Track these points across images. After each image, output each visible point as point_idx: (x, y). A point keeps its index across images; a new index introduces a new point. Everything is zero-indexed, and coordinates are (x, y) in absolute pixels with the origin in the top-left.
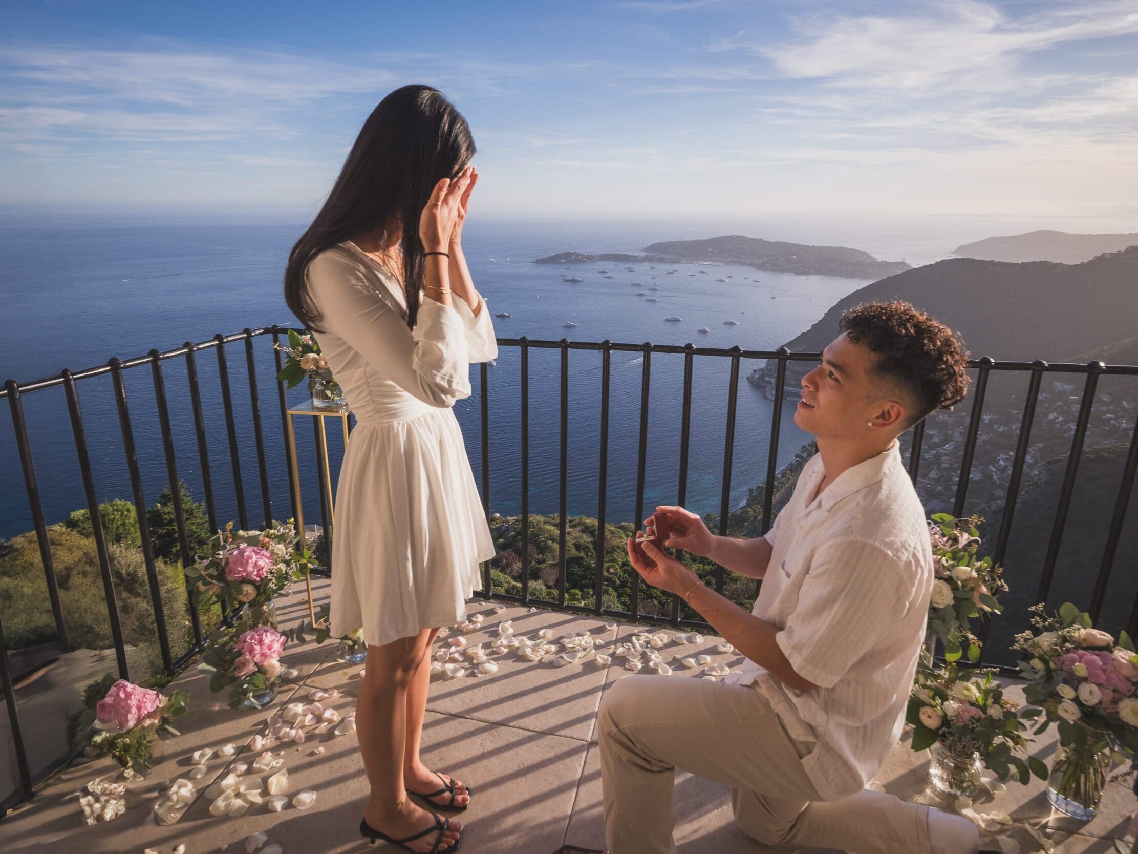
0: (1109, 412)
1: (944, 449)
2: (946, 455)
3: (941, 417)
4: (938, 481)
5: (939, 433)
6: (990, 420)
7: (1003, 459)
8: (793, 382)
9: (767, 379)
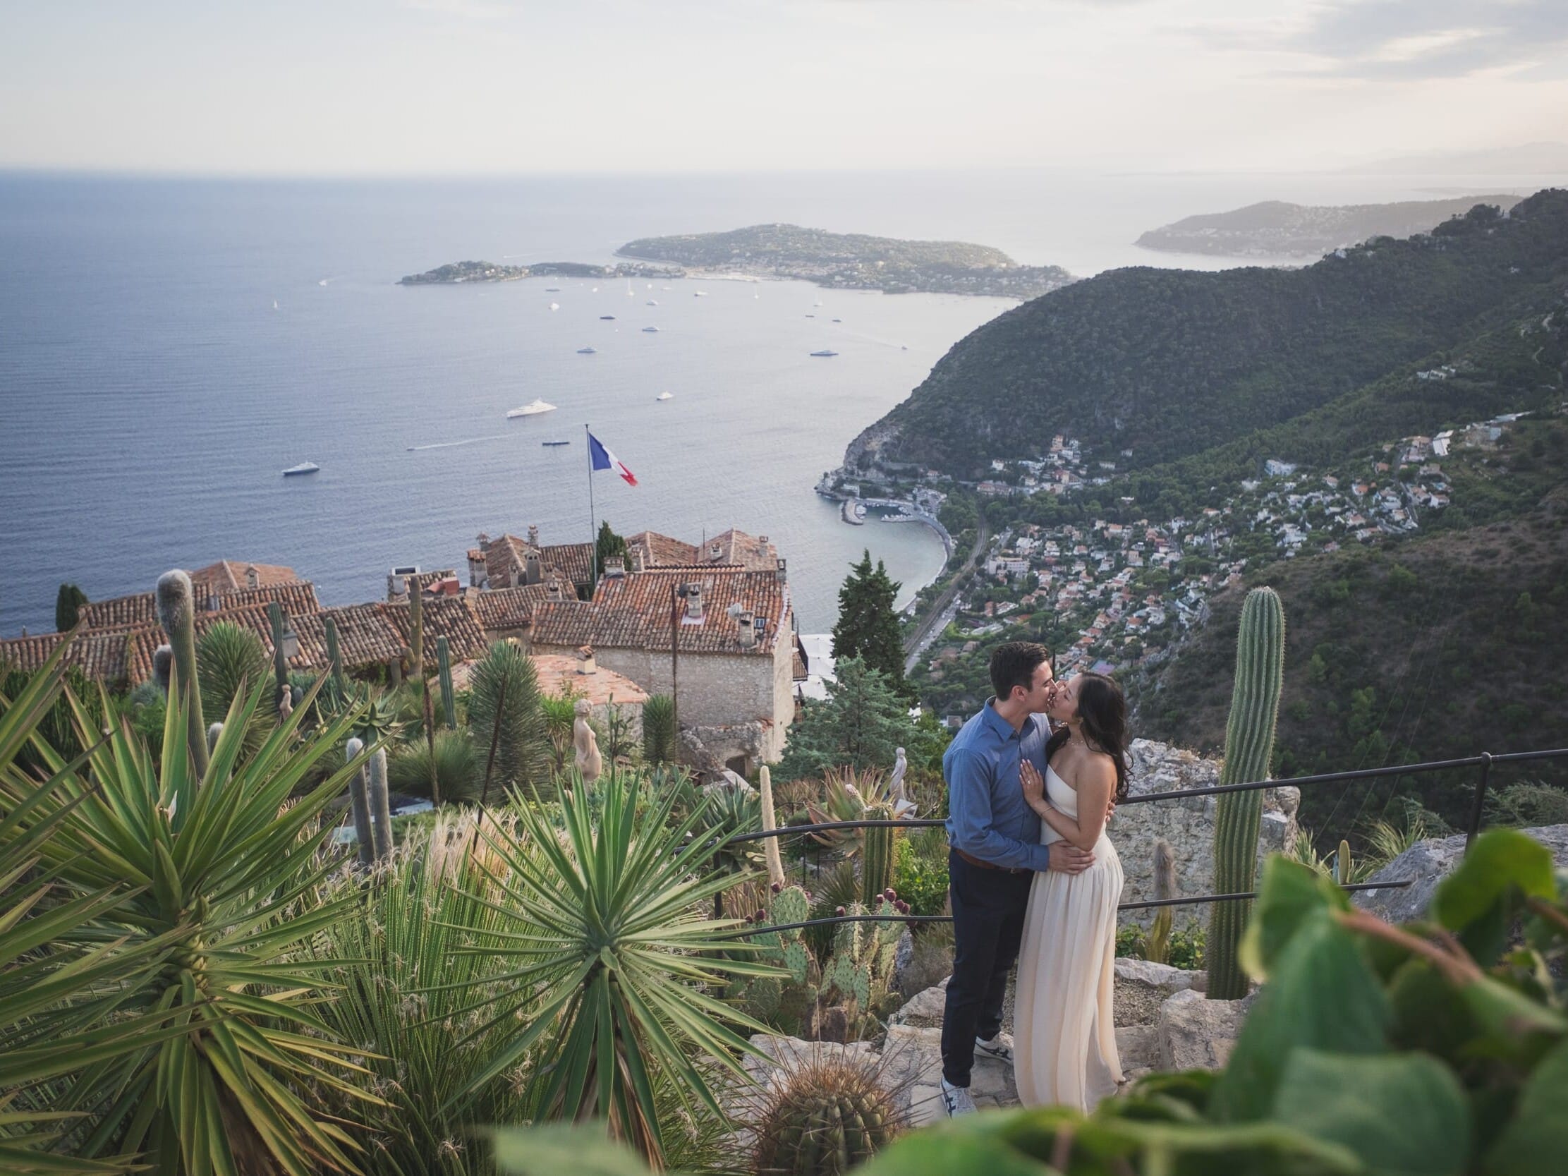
0: (1331, 504)
1: (1117, 582)
2: (1119, 590)
3: (1111, 530)
4: (1106, 631)
5: (1109, 555)
6: (1180, 529)
7: (1193, 589)
8: (889, 490)
9: (847, 487)
